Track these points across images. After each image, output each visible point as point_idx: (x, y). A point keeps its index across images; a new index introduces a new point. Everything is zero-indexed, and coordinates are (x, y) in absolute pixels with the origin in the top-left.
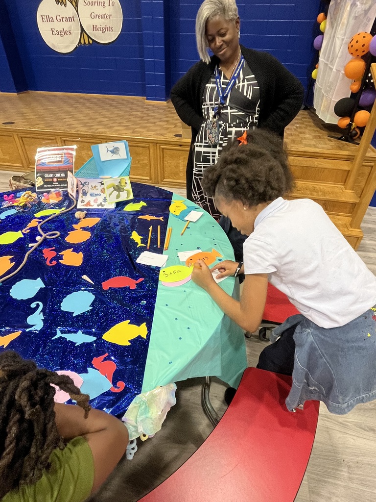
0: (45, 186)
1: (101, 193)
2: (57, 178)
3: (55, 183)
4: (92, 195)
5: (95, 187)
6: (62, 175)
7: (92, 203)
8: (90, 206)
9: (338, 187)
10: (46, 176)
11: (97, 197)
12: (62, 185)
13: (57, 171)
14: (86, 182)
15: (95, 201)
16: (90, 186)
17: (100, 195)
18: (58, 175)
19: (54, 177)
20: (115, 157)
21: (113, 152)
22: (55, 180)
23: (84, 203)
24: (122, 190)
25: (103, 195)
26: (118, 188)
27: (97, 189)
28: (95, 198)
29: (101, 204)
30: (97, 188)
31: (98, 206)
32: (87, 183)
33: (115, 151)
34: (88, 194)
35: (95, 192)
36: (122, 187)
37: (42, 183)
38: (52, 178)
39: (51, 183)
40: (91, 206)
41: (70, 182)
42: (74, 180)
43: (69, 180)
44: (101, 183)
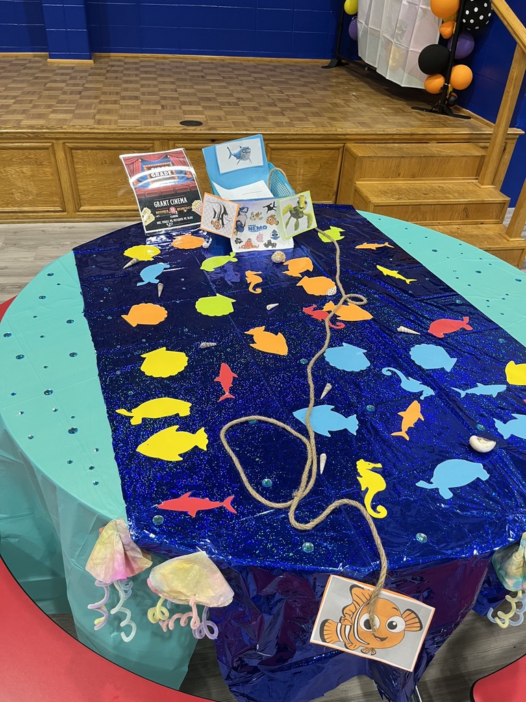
0: (158, 223)
1: (268, 225)
2: (176, 206)
3: (174, 216)
4: (252, 229)
5: (257, 215)
6: (182, 200)
7: (254, 242)
8: (253, 247)
9: (469, 183)
10: (157, 205)
11: (262, 232)
12: (185, 218)
13: (172, 195)
14: (243, 208)
15: (259, 238)
16: (249, 214)
17: (265, 227)
18: (176, 201)
19: (171, 206)
20: (243, 164)
21: (238, 156)
22: (173, 210)
23: (242, 244)
24: (301, 215)
25: (271, 228)
26: (296, 213)
27: (261, 219)
28: (257, 233)
29: (269, 243)
30: (260, 216)
31: (266, 245)
32: (245, 210)
33: (243, 154)
34: (246, 228)
35: (259, 223)
36: (301, 210)
37: (153, 218)
38: (168, 207)
39: (167, 217)
40: (255, 247)
41: (209, 211)
42: (228, 206)
43: (208, 208)
44: (268, 206)
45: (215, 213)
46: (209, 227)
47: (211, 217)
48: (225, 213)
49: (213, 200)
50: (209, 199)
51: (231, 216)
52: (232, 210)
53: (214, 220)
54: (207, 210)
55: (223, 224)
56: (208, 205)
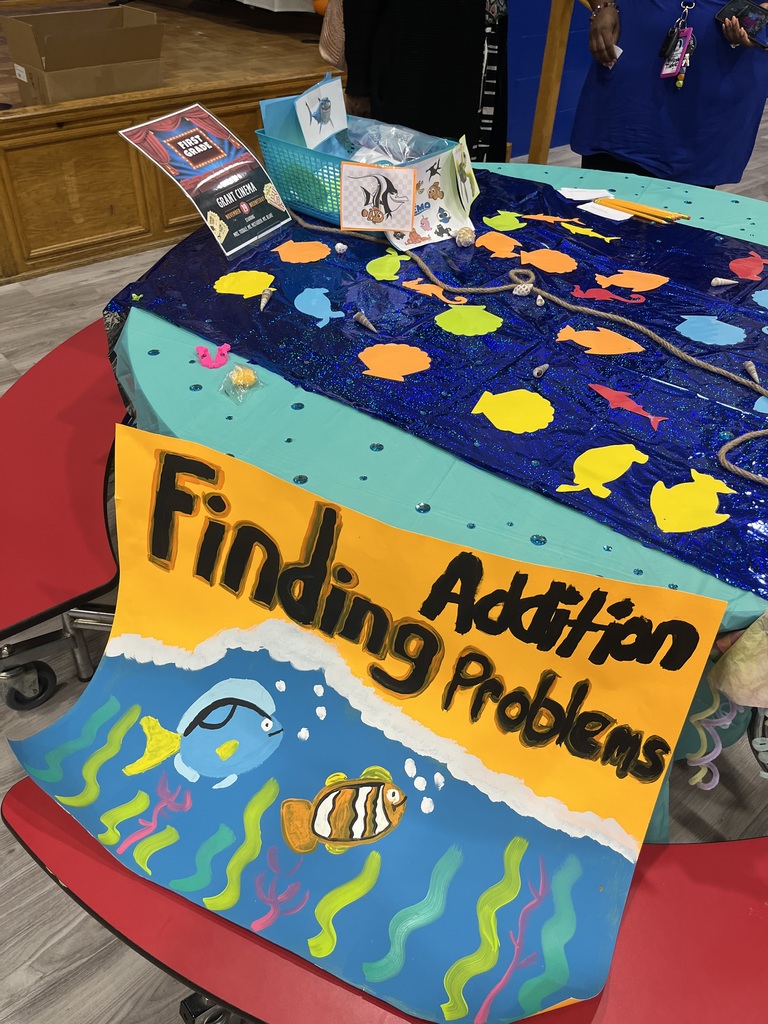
0: (236, 234)
2: (246, 199)
3: (250, 218)
6: (249, 187)
7: (423, 234)
8: (422, 239)
10: (222, 203)
11: (425, 213)
12: (264, 219)
17: (428, 205)
18: (242, 191)
21: (319, 118)
22: (244, 207)
23: (405, 237)
24: (464, 177)
25: (436, 205)
29: (441, 231)
31: (438, 234)
33: (322, 113)
36: (464, 168)
37: (226, 229)
39: (243, 222)
40: (424, 238)
41: (355, 194)
42: (396, 176)
43: (351, 189)
44: (432, 169)
45: (368, 194)
46: (358, 223)
47: (359, 204)
48: (391, 189)
49: (361, 173)
50: (352, 173)
51: (405, 193)
52: (405, 182)
53: (368, 208)
54: (351, 194)
55: (388, 211)
56: (351, 184)
